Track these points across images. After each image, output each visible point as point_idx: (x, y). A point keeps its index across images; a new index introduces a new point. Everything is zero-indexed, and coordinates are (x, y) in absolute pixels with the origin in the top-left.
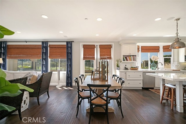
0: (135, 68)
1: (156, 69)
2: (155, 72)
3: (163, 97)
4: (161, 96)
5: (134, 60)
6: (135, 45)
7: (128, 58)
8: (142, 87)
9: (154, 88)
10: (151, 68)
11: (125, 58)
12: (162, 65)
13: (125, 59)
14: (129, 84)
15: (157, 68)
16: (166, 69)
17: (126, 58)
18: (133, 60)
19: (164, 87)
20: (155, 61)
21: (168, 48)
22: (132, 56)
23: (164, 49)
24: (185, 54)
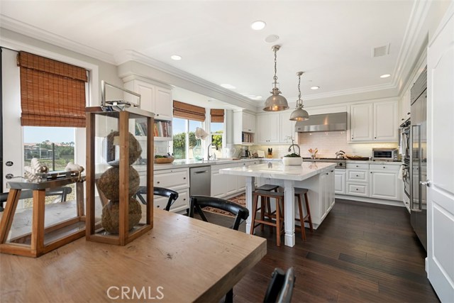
0: (165, 157)
5: (165, 136)
11: (140, 128)
13: (141, 131)
18: (162, 135)
21: (218, 115)
22: (162, 121)
23: (212, 115)
24: (243, 129)
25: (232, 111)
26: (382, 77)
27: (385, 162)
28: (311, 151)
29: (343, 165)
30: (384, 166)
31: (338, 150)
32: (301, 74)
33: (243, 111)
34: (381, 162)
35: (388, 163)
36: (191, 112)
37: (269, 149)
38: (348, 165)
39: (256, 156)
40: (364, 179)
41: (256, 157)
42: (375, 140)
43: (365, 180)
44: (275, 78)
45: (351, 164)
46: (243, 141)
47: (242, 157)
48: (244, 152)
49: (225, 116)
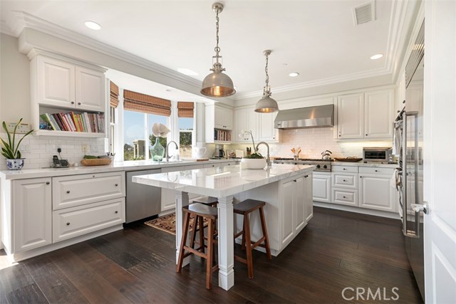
0: (99, 157)
1: (165, 160)
2: (160, 168)
3: (183, 250)
4: (178, 247)
5: (94, 131)
6: (98, 74)
7: (67, 119)
8: (124, 224)
9: (160, 215)
10: (150, 157)
11: (50, 118)
12: (177, 148)
13: (53, 123)
14: (69, 228)
15: (164, 157)
16: (183, 160)
17: (57, 117)
18: (89, 129)
19: (186, 215)
20: (160, 138)
21: (186, 109)
22: (89, 112)
23: (180, 109)
24: (215, 125)
25: (204, 104)
26: (373, 58)
27: (377, 165)
28: (293, 150)
29: (329, 167)
30: (376, 169)
31: (324, 150)
32: (268, 53)
33: (216, 104)
34: (372, 165)
35: (382, 165)
36: (150, 105)
37: (248, 149)
38: (334, 168)
39: (233, 156)
40: (353, 184)
41: (233, 158)
42: (366, 137)
43: (354, 186)
44: (217, 49)
45: (337, 167)
46: (216, 139)
47: (216, 158)
48: (218, 151)
49: (195, 110)
